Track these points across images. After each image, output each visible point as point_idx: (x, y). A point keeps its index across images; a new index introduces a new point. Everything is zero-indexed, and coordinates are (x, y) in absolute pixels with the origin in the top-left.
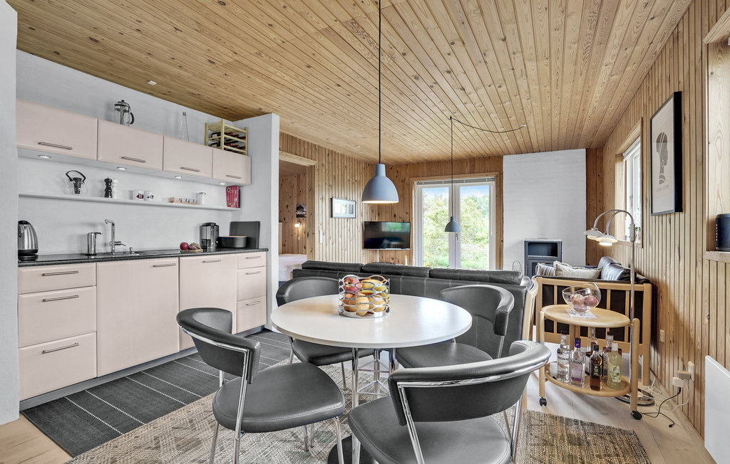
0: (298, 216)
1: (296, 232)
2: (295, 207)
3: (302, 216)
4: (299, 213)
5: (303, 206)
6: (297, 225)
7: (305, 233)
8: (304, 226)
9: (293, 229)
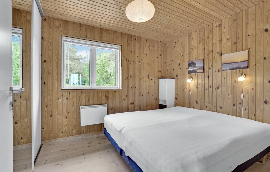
0: (189, 72)
1: (188, 87)
2: (187, 64)
3: (194, 72)
4: (190, 69)
5: (195, 62)
6: (189, 81)
7: (197, 88)
8: (196, 81)
9: (184, 84)
